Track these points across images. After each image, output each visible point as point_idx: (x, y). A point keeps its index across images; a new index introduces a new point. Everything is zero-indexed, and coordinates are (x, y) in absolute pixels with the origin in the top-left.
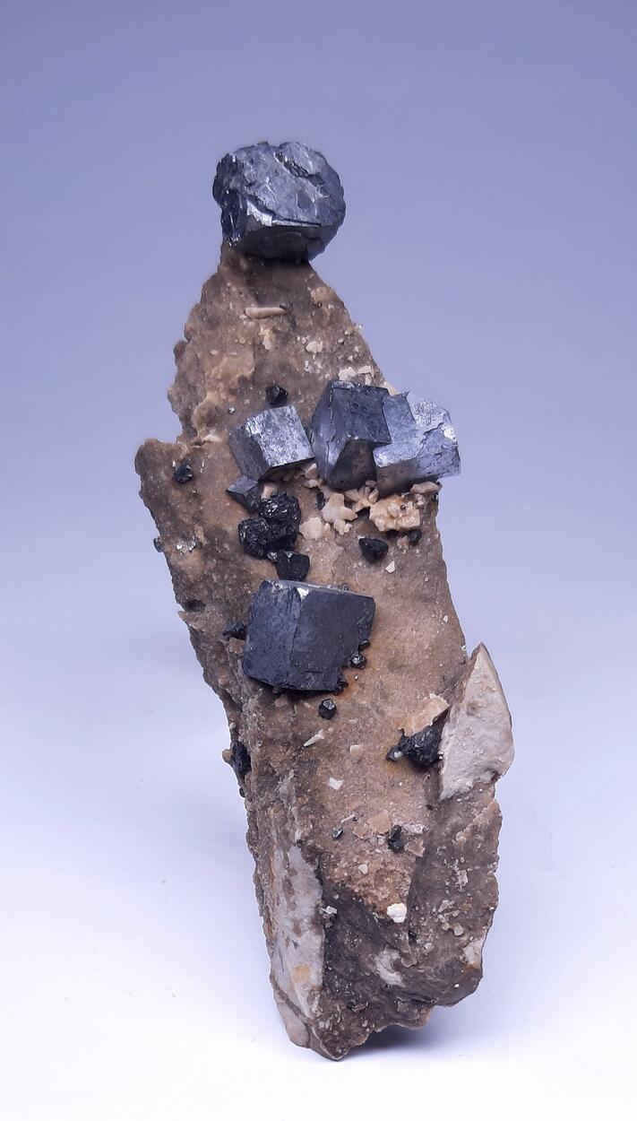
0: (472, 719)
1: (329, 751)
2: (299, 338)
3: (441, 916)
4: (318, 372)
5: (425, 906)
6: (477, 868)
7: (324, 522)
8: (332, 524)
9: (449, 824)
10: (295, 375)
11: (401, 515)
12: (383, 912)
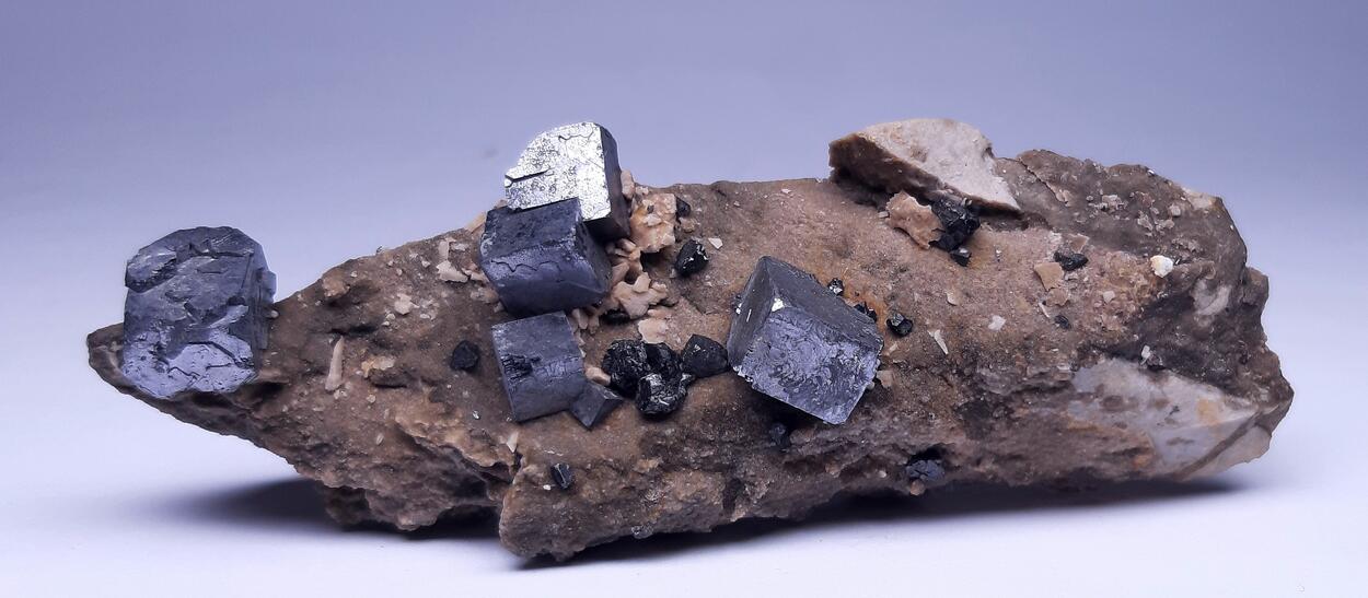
0: (929, 158)
1: (956, 327)
2: (387, 323)
3: (1158, 227)
4: (437, 305)
5: (1144, 245)
6: (1099, 184)
7: (646, 316)
8: (651, 307)
9: (1047, 207)
10: (440, 331)
11: (660, 214)
12: (1160, 280)
